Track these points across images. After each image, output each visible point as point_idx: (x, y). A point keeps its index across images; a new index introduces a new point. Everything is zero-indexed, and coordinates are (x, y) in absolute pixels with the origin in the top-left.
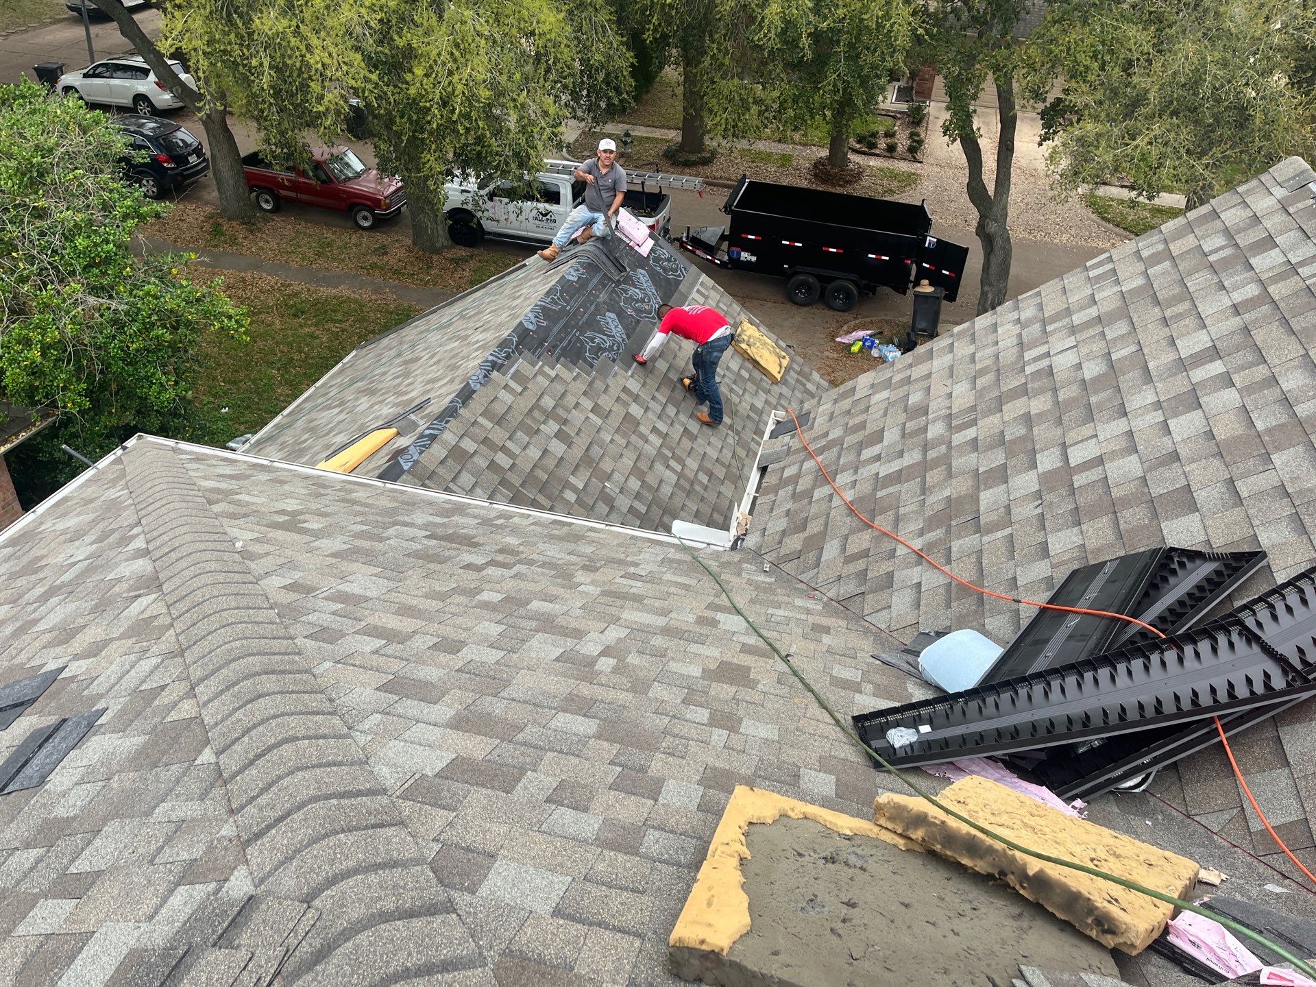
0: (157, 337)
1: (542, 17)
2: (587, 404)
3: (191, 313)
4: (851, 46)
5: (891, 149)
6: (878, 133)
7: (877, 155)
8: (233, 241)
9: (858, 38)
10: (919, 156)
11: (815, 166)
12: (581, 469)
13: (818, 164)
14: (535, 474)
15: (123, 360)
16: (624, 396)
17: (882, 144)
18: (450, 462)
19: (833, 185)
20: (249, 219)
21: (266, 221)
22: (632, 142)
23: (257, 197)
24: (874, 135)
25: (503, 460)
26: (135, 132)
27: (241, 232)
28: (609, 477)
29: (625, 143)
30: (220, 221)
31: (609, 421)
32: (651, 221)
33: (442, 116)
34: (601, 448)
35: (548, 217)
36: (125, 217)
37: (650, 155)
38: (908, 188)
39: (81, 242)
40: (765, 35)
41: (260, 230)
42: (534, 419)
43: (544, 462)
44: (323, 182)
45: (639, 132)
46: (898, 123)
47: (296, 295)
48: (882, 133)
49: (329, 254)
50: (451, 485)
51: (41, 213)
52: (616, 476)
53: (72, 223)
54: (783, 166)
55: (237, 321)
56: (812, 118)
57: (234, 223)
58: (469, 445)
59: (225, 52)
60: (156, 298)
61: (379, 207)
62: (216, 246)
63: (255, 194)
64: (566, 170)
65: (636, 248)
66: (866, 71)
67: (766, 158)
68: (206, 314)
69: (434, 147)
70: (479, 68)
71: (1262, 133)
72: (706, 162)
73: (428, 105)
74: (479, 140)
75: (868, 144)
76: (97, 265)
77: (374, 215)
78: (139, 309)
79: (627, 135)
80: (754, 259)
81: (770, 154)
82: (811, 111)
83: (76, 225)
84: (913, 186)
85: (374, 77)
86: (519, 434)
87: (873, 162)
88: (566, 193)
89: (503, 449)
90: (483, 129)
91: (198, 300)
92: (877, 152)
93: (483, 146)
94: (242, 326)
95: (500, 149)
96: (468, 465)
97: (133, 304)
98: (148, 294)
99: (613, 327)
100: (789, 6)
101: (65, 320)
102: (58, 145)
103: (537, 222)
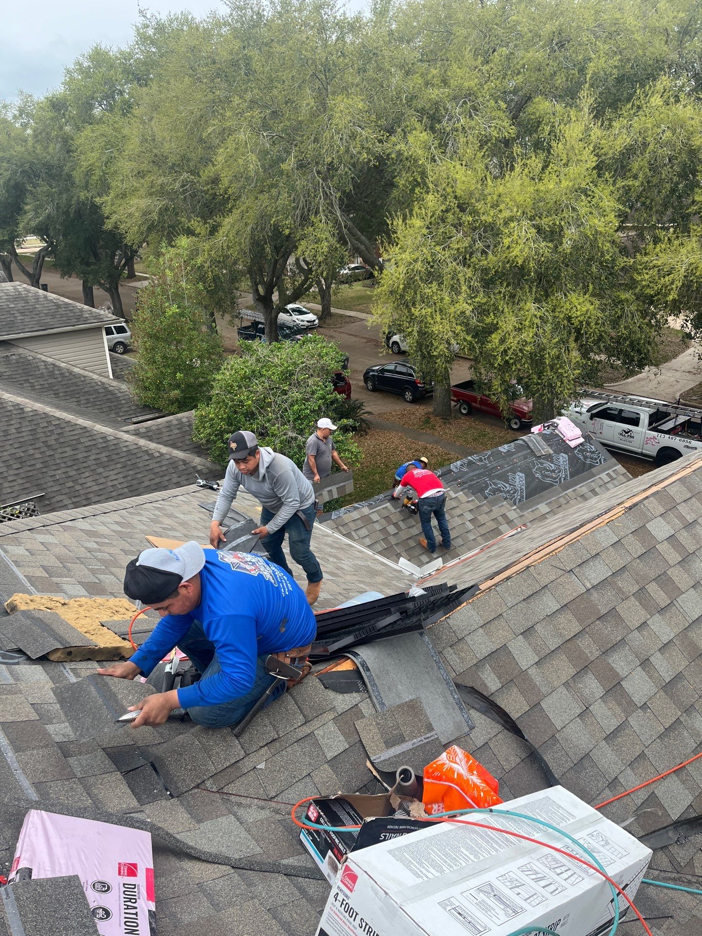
8: (433, 428)
18: (359, 522)
21: (459, 419)
23: (460, 406)
27: (439, 422)
30: (432, 416)
35: (629, 434)
36: (321, 398)
39: (296, 407)
41: (450, 423)
49: (481, 440)
50: (353, 533)
53: (295, 399)
57: (438, 418)
58: (375, 517)
61: (525, 418)
62: (423, 429)
64: (648, 405)
65: (567, 442)
73: (496, 354)
76: (301, 419)
77: (521, 422)
83: (297, 400)
88: (644, 419)
89: (397, 525)
90: (528, 369)
96: (369, 526)
99: (518, 481)
101: (277, 441)
102: (302, 363)
103: (621, 437)
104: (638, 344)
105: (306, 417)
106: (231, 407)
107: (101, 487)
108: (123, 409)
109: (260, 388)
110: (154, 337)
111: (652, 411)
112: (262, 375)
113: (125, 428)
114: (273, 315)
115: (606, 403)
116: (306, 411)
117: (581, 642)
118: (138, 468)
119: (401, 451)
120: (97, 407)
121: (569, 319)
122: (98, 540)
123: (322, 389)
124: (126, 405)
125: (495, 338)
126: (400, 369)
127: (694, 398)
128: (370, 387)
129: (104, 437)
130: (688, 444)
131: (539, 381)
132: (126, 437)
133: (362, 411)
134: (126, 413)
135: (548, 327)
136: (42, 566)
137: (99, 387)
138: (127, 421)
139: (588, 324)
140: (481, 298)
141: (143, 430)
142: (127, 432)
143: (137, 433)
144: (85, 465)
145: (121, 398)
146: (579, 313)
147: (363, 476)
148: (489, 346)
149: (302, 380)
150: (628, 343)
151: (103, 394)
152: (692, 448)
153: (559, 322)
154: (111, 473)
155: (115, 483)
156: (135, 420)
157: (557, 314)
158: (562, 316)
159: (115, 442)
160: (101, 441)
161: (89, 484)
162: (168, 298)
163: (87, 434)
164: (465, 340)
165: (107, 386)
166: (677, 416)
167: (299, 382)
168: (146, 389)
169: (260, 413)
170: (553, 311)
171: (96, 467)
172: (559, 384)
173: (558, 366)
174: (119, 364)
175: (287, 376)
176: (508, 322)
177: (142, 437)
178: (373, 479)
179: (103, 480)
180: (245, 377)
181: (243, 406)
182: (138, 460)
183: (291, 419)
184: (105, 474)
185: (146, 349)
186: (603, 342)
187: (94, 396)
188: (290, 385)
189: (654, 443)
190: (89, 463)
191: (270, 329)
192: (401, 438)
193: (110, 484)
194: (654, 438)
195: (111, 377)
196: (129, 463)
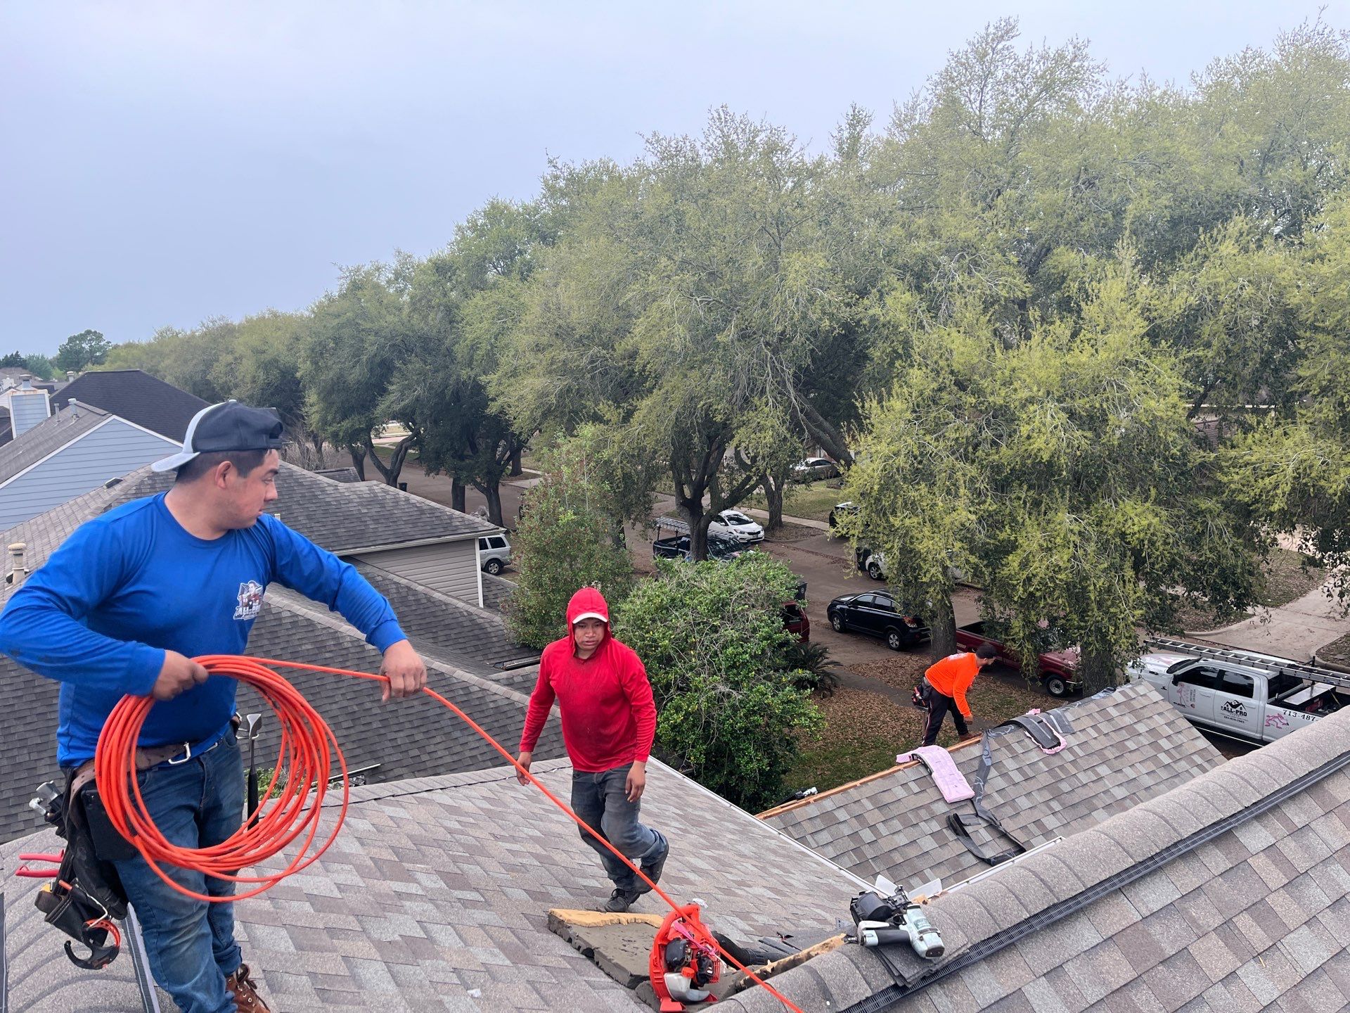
3: (779, 709)
14: (892, 855)
15: (732, 734)
18: (818, 821)
25: (867, 835)
33: (1025, 592)
35: (1238, 709)
36: (765, 639)
39: (730, 650)
50: (809, 838)
51: (715, 629)
53: (729, 638)
55: (814, 723)
58: (842, 815)
59: (874, 538)
60: (763, 695)
61: (1070, 678)
68: (791, 712)
69: (1021, 616)
70: (1066, 557)
76: (737, 668)
77: (1063, 684)
78: (750, 700)
83: (732, 640)
85: (976, 560)
86: (895, 822)
88: (1261, 686)
89: (872, 828)
90: (1065, 605)
91: (789, 701)
93: (1067, 620)
96: (833, 829)
101: (703, 699)
102: (741, 589)
104: (1234, 574)
105: (745, 664)
106: (640, 648)
107: (456, 758)
108: (494, 650)
109: (681, 623)
110: (542, 551)
111: (1272, 674)
112: (684, 605)
113: (495, 676)
114: (702, 523)
115: (1198, 661)
116: (744, 656)
117: (1136, 995)
118: (508, 732)
119: (884, 722)
120: (461, 646)
121: (1123, 535)
122: (461, 819)
123: (767, 625)
124: (498, 644)
125: (1014, 561)
126: (881, 601)
127: (1339, 657)
128: (837, 626)
129: (466, 688)
131: (1082, 624)
132: (495, 687)
133: (826, 661)
134: (496, 656)
135: (1091, 548)
136: (392, 847)
137: (464, 619)
138: (498, 666)
139: (1152, 543)
140: (990, 505)
141: (520, 679)
142: (497, 681)
143: (510, 684)
144: (437, 725)
145: (493, 635)
146: (1136, 528)
147: (826, 758)
148: (1006, 571)
149: (739, 613)
150: (1216, 571)
151: (469, 629)
153: (1108, 540)
154: (470, 738)
155: (474, 753)
156: (508, 665)
157: (1104, 529)
158: (1111, 531)
159: (480, 695)
160: (461, 692)
161: (440, 754)
162: (564, 501)
163: (444, 683)
164: (968, 562)
165: (476, 617)
166: (1313, 684)
167: (734, 615)
168: (526, 622)
169: (680, 657)
170: (1099, 524)
171: (450, 729)
172: (1112, 629)
173: (1109, 603)
174: (493, 588)
175: (719, 607)
176: (1031, 538)
177: (517, 689)
178: (843, 763)
179: (458, 749)
180: (661, 608)
181: (657, 647)
182: (508, 721)
183: (723, 667)
184: (462, 741)
185: (531, 568)
186: (1178, 569)
187: (456, 631)
188: (723, 618)
189: (1280, 725)
190: (443, 723)
191: (698, 542)
192: (883, 702)
193: (468, 754)
194: (1280, 716)
195: (481, 605)
196: (496, 724)
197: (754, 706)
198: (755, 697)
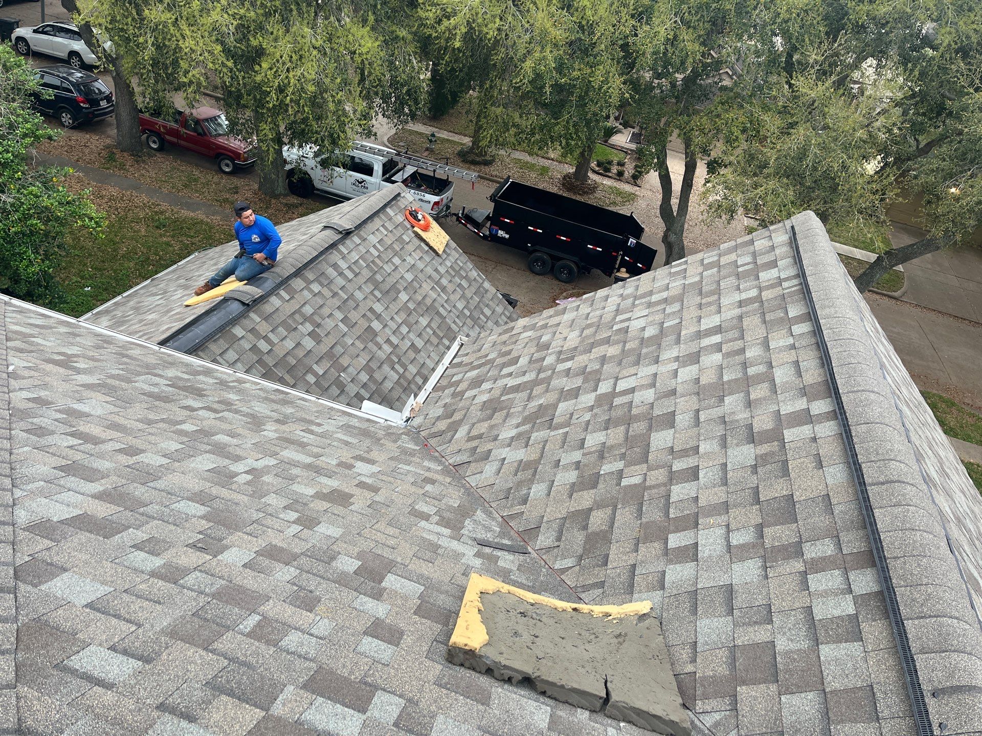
0: (32, 225)
1: (363, 43)
2: (339, 315)
3: (60, 211)
4: (581, 98)
5: (620, 174)
6: (612, 161)
7: (610, 177)
8: (122, 167)
9: (586, 93)
10: (639, 182)
11: (564, 178)
12: (324, 361)
13: (566, 177)
14: (287, 359)
15: (4, 239)
16: (369, 314)
17: (614, 169)
19: (575, 193)
20: (137, 151)
21: (150, 156)
22: (435, 141)
23: (148, 138)
24: (610, 163)
25: (263, 346)
26: (63, 78)
27: (128, 160)
28: (345, 370)
29: (431, 141)
30: (115, 151)
31: (354, 330)
32: (436, 199)
33: (278, 99)
34: (343, 348)
35: (363, 184)
36: (25, 136)
37: (448, 152)
38: (628, 203)
40: (521, 81)
41: (144, 162)
42: (295, 320)
43: (296, 351)
44: (199, 134)
45: (444, 135)
46: (628, 157)
47: (162, 213)
48: (615, 162)
49: (193, 187)
52: (351, 369)
54: (542, 174)
55: (96, 223)
56: (552, 142)
57: (125, 154)
59: (122, 30)
60: (37, 196)
61: (239, 159)
62: (108, 169)
63: (146, 135)
64: (380, 153)
66: (589, 116)
67: (531, 167)
68: (73, 214)
69: (269, 120)
70: (310, 70)
71: (846, 197)
72: (487, 163)
73: (268, 89)
74: (305, 120)
75: (605, 168)
77: (234, 164)
78: (23, 203)
79: (433, 135)
80: (507, 236)
81: (534, 165)
82: (551, 137)
84: (631, 202)
85: (230, 64)
86: (280, 329)
87: (607, 182)
88: (378, 168)
89: (265, 338)
91: (68, 203)
92: (610, 175)
93: (307, 125)
94: (100, 226)
95: (319, 129)
96: (235, 346)
97: (19, 199)
98: (31, 193)
100: (540, 64)
103: (354, 187)
111: (385, 160)
121: (351, 55)
125: (267, 68)
126: (50, 80)
130: (422, 197)
135: (327, 62)
139: (371, 64)
152: (426, 201)
153: (338, 57)
157: (334, 45)
158: (341, 49)
166: (405, 166)
173: (340, 113)
197: (29, 209)
198: (27, 202)
